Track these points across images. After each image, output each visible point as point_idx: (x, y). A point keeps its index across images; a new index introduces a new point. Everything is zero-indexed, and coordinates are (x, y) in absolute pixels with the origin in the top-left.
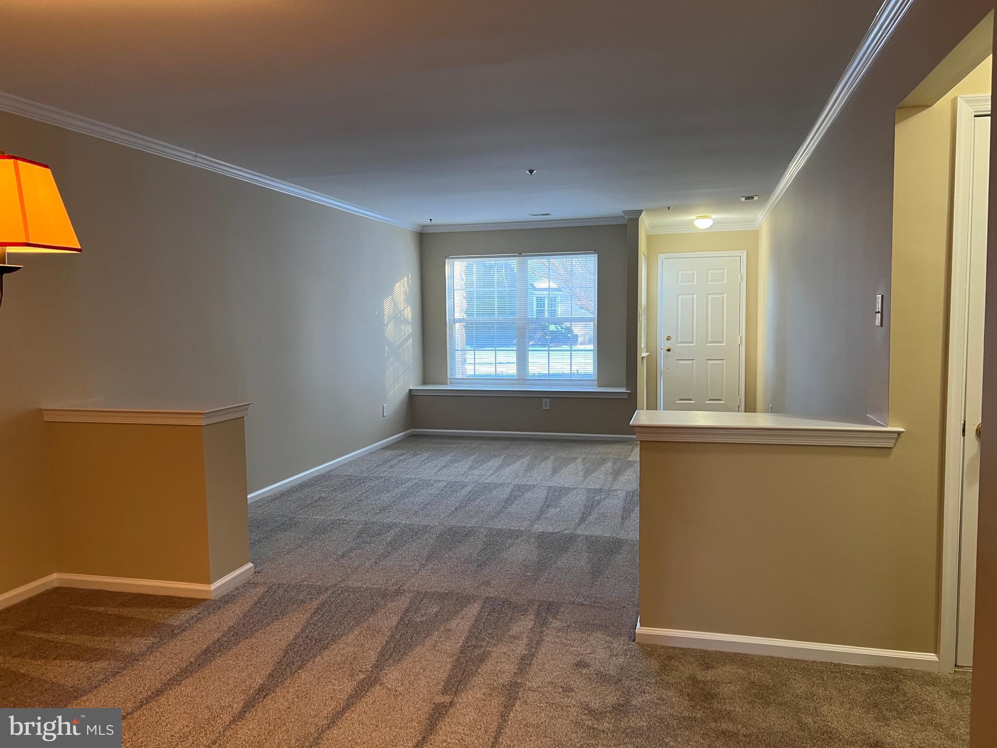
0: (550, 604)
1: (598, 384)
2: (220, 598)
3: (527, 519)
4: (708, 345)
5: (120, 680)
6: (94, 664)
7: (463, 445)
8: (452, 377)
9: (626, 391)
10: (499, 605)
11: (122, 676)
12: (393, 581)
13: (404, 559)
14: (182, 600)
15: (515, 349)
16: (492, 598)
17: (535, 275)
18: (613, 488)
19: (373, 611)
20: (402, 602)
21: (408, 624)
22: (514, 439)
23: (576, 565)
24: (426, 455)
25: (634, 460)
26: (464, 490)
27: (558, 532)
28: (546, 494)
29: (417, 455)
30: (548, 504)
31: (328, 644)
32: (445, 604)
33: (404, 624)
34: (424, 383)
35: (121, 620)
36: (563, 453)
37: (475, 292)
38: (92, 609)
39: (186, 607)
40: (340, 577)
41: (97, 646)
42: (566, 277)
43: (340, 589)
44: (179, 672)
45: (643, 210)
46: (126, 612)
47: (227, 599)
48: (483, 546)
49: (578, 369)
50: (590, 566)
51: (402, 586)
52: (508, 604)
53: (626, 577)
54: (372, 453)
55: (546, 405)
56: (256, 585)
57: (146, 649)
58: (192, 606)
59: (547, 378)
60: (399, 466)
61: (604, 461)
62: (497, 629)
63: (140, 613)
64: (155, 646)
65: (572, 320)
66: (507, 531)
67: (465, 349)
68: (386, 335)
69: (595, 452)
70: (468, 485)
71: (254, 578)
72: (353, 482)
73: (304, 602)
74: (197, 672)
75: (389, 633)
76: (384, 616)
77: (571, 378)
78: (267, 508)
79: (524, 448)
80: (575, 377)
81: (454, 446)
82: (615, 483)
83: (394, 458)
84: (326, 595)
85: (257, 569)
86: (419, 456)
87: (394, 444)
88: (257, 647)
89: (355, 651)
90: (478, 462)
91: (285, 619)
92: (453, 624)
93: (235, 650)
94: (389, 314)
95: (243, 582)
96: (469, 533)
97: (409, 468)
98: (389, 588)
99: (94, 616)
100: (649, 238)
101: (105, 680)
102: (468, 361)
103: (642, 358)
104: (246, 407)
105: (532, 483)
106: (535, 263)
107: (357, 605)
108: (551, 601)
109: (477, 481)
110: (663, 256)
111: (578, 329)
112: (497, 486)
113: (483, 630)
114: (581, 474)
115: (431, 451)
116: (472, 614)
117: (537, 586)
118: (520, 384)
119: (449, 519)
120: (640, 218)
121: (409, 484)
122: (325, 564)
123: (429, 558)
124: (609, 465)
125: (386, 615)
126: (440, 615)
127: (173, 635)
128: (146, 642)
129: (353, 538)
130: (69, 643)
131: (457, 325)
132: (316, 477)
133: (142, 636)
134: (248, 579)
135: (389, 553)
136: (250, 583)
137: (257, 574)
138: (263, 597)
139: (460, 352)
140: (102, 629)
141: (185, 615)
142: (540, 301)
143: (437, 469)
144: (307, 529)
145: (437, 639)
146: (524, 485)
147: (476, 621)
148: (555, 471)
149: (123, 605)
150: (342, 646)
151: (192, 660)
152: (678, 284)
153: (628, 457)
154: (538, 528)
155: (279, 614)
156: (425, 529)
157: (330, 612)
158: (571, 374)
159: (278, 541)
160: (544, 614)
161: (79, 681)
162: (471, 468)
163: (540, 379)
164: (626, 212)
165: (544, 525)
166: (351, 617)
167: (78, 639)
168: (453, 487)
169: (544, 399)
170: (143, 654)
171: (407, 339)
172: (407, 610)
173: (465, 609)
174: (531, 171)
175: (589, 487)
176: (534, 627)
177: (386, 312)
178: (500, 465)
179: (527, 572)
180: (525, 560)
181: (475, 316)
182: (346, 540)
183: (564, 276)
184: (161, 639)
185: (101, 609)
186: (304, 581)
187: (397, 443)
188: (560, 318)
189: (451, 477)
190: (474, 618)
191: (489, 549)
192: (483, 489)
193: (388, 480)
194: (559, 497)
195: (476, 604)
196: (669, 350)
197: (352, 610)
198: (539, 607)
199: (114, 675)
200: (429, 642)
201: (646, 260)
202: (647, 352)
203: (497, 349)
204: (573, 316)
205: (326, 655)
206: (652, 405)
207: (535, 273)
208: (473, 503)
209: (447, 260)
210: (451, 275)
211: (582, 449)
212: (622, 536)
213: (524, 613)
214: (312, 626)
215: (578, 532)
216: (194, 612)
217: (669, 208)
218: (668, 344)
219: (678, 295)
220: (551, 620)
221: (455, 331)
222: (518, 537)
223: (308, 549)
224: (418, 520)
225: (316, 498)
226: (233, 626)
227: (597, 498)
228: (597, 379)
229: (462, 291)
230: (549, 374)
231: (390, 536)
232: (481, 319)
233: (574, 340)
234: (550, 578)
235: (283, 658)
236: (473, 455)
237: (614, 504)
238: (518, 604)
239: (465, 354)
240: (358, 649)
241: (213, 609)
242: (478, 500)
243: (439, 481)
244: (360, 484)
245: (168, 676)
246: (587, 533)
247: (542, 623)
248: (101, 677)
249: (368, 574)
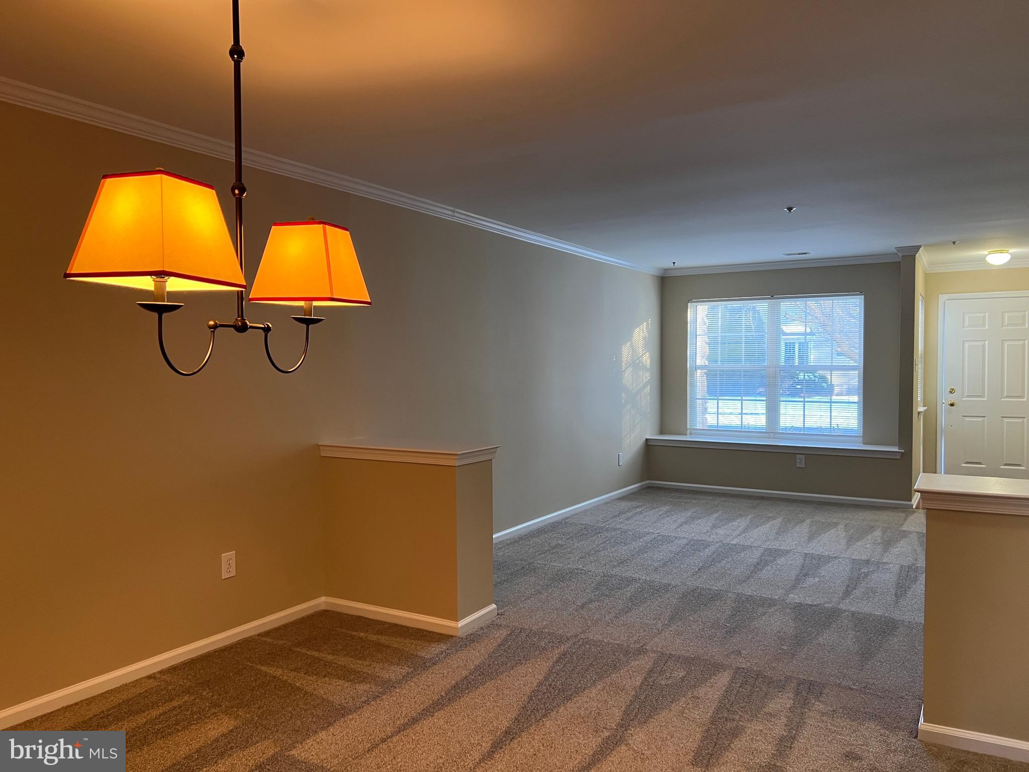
0: (811, 683)
1: (863, 440)
2: (466, 636)
3: (781, 588)
4: (964, 399)
5: (380, 704)
6: (357, 686)
7: (705, 501)
8: (693, 427)
9: (898, 450)
10: (752, 677)
11: (382, 700)
12: (635, 638)
13: (645, 616)
14: (431, 634)
15: (764, 398)
16: (743, 668)
17: (787, 319)
18: (884, 561)
19: (615, 667)
20: (645, 663)
21: (653, 685)
22: (762, 498)
23: (841, 644)
24: (664, 509)
25: (909, 530)
26: (707, 550)
27: (819, 604)
28: (802, 561)
29: (654, 508)
30: (804, 574)
31: (571, 695)
32: (691, 670)
33: (648, 685)
34: (662, 432)
35: (379, 647)
36: (821, 517)
37: (720, 339)
38: (354, 633)
39: (435, 642)
40: (581, 628)
41: (359, 669)
42: (824, 321)
43: (581, 641)
44: (431, 704)
45: (920, 247)
46: (383, 639)
47: (473, 638)
48: (732, 612)
49: (838, 424)
50: (858, 646)
51: (644, 645)
52: (762, 678)
53: (903, 663)
54: (607, 503)
55: (800, 462)
56: (499, 626)
57: (401, 678)
58: (441, 641)
59: (802, 433)
60: (636, 518)
61: (872, 529)
62: (751, 703)
63: (396, 642)
64: (410, 676)
65: (832, 368)
66: (758, 599)
67: (706, 398)
68: (624, 381)
69: (859, 518)
70: (712, 545)
71: (497, 619)
72: (590, 531)
73: (546, 650)
74: (447, 706)
75: (633, 693)
76: (627, 674)
77: (830, 432)
78: (507, 551)
79: (774, 508)
80: (835, 433)
81: (694, 501)
82: (886, 555)
83: (629, 510)
84: (568, 645)
85: (500, 611)
86: (657, 510)
87: (629, 495)
88: (502, 689)
89: (599, 706)
90: (722, 521)
91: (528, 665)
92: (701, 692)
93: (481, 689)
94: (627, 360)
95: (487, 622)
96: (716, 596)
97: (647, 522)
98: (632, 646)
99: (356, 641)
100: (927, 276)
101: (367, 702)
102: (709, 410)
103: (919, 413)
104: (494, 450)
105: (785, 548)
106: (787, 306)
107: (599, 659)
108: (812, 681)
109: (721, 541)
110: (946, 296)
111: (836, 379)
112: (744, 548)
113: (734, 703)
114: (843, 542)
115: (669, 505)
116: (722, 683)
117: (795, 662)
118: (769, 438)
119: (692, 579)
120: (917, 255)
121: (648, 538)
122: (565, 613)
123: (672, 619)
124: (878, 533)
125: (629, 673)
126: (687, 680)
127: (425, 667)
128: (401, 670)
129: (592, 589)
130: (335, 663)
131: (699, 371)
132: (552, 523)
133: (398, 664)
134: (491, 620)
135: (630, 609)
136: (493, 626)
137: (499, 616)
138: (505, 640)
139: (701, 401)
140: (363, 654)
141: (435, 649)
142: (790, 347)
143: (677, 525)
144: (546, 576)
145: (684, 706)
146: (776, 550)
147: (727, 692)
148: (811, 537)
149: (380, 632)
150: (585, 699)
151: (443, 694)
152: (964, 329)
153: (901, 527)
154: (795, 598)
155: (522, 658)
156: (666, 588)
157: (572, 662)
158: (831, 428)
159: (518, 585)
160: (804, 693)
161: (346, 700)
162: (714, 526)
163: (794, 432)
164: (899, 249)
165: (801, 596)
166: (593, 671)
167: (343, 660)
168: (696, 546)
169: (798, 456)
170: (400, 682)
171: (645, 386)
172: (651, 671)
173: (714, 677)
174: (790, 209)
175: (853, 557)
176: (794, 707)
177: (624, 359)
178: (748, 525)
179: (782, 645)
180: (780, 632)
181: (719, 363)
182: (585, 590)
183: (822, 320)
184: (415, 670)
185: (362, 634)
186: (545, 628)
187: (633, 493)
188: (812, 366)
189: (693, 535)
190: (724, 688)
191: (739, 616)
192: (728, 551)
193: (625, 532)
194: (817, 565)
195: (726, 674)
196: (952, 405)
197: (594, 663)
198: (799, 685)
199: (375, 698)
200: (675, 707)
201: (924, 301)
202: (924, 406)
203: (743, 398)
204: (833, 364)
205: (570, 706)
206: (931, 467)
207: (787, 316)
208: (719, 565)
209: (689, 304)
210: (693, 319)
211: (843, 514)
212: (897, 615)
213: (781, 689)
214: (555, 675)
215: (842, 606)
216: (444, 647)
217: (954, 243)
218: (952, 398)
219: (963, 342)
220: (813, 701)
221: (696, 379)
222: (770, 606)
223: (548, 596)
224: (658, 577)
225: (553, 544)
226: (479, 666)
227: (863, 571)
228: (862, 435)
229: (704, 336)
230: (804, 427)
231: (629, 591)
232: (727, 366)
233: (829, 391)
234: (810, 655)
235: (528, 704)
236: (717, 513)
237: (886, 578)
238: (774, 678)
239: (706, 403)
240: (602, 705)
241: (460, 647)
242: (724, 562)
243: (679, 538)
244: (597, 534)
245: (422, 706)
246: (853, 609)
247: (802, 704)
248: (365, 699)
249: (608, 628)
